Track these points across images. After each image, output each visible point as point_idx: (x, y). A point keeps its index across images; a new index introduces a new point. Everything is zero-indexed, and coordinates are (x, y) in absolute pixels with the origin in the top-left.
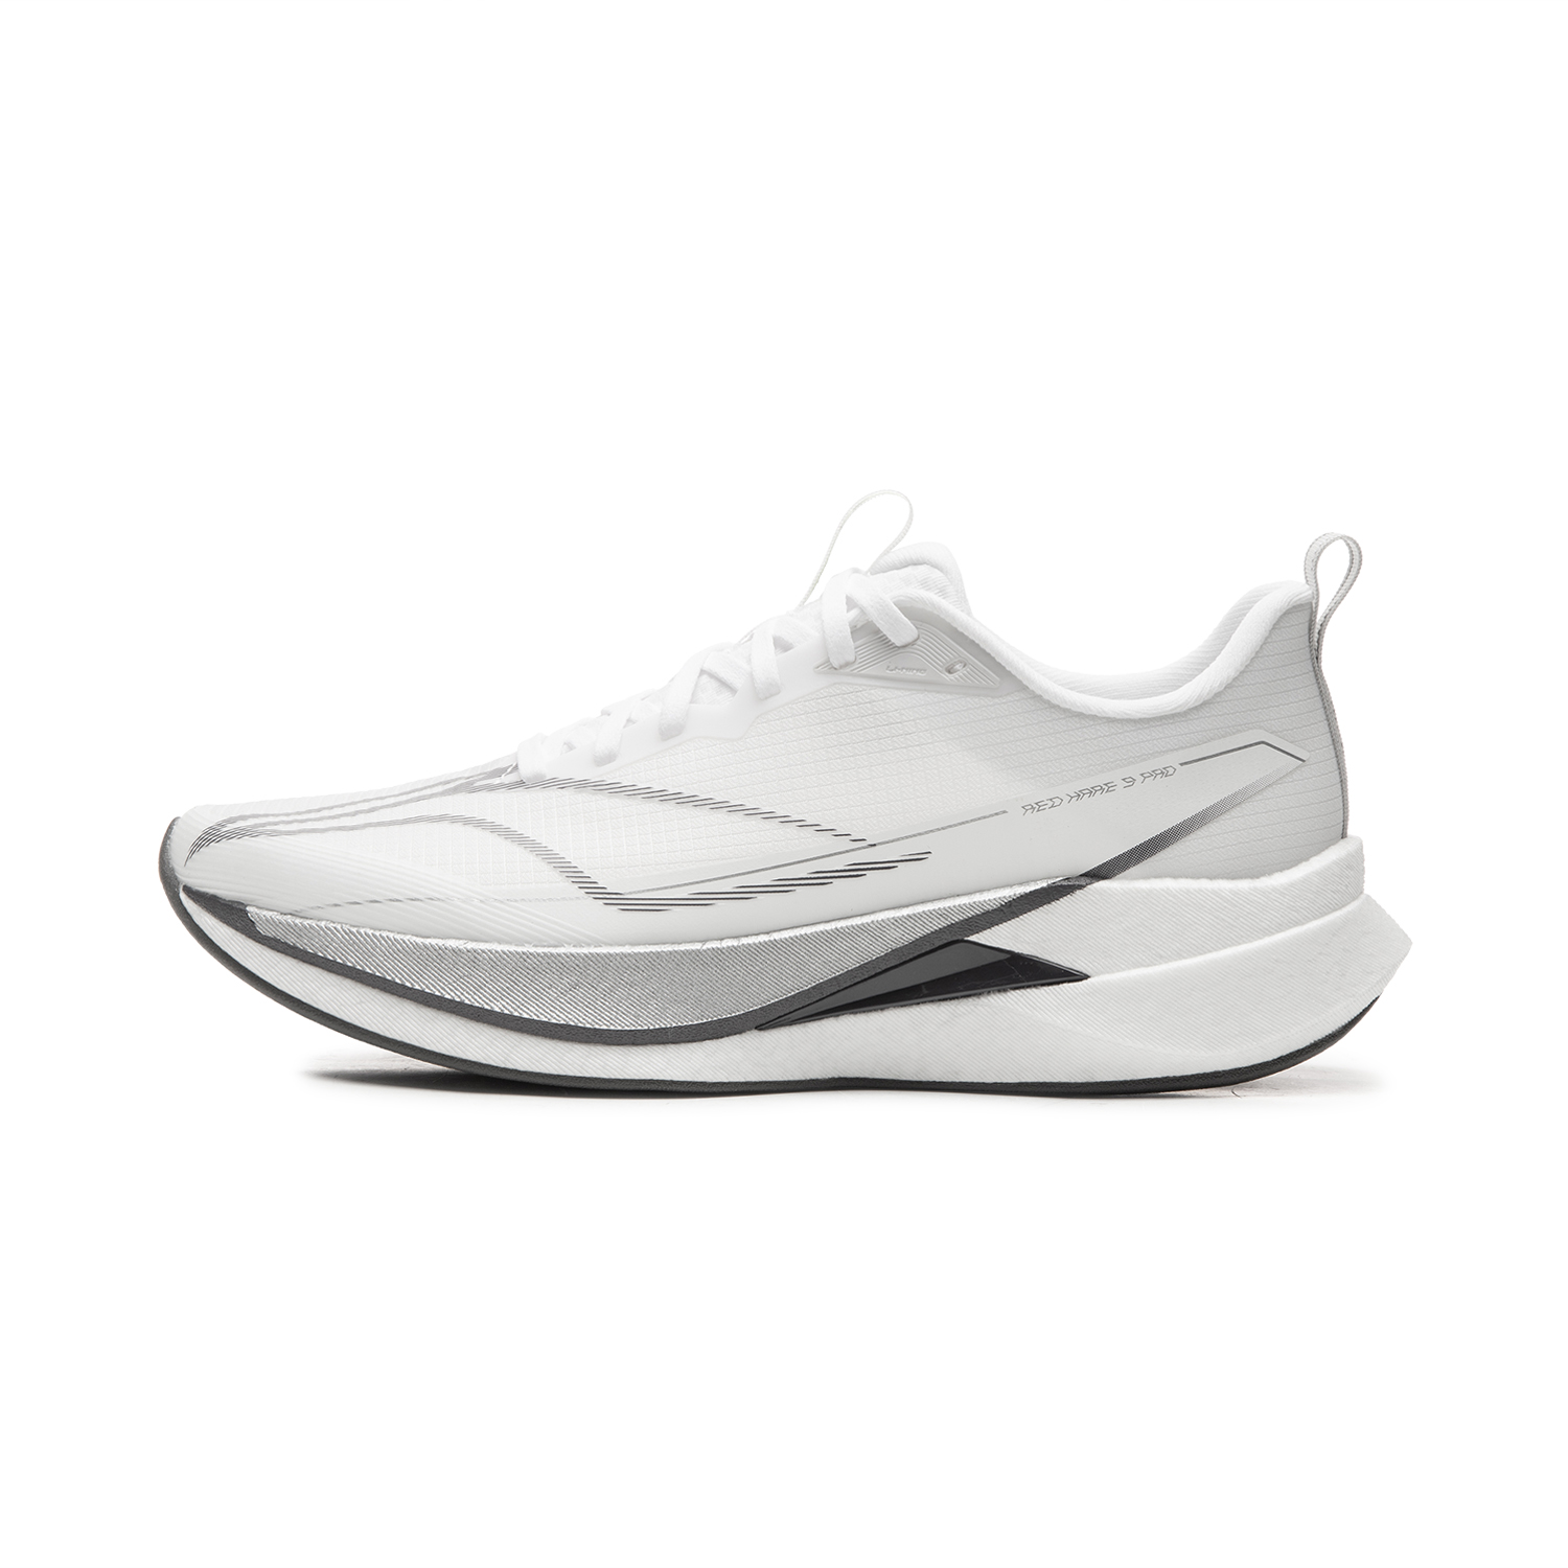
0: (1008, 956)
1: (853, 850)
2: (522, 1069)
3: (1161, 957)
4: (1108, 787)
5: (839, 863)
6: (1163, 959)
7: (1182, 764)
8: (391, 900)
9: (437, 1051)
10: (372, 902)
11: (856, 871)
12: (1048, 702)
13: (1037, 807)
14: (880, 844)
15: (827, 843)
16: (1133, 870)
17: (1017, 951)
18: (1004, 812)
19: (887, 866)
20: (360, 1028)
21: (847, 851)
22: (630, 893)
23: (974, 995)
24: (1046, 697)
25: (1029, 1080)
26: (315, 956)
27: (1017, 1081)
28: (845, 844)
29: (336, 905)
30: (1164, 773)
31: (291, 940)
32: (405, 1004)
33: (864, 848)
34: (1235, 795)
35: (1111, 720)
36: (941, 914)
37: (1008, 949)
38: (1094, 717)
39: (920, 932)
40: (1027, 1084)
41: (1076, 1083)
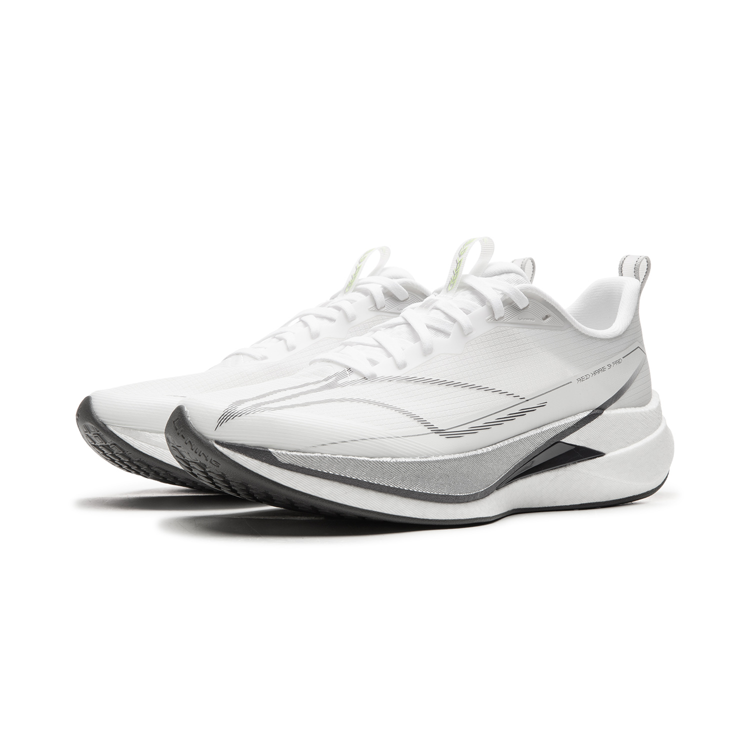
0: (574, 447)
1: (521, 403)
2: (430, 519)
3: (628, 443)
4: (603, 369)
5: (516, 410)
6: (629, 444)
7: (623, 358)
8: (352, 441)
9: (391, 513)
10: (342, 442)
11: (522, 413)
12: (580, 332)
13: (581, 379)
14: (530, 399)
15: (511, 401)
16: (613, 405)
17: (577, 445)
18: (571, 382)
19: (532, 410)
20: (348, 506)
21: (519, 404)
22: (447, 429)
23: (564, 466)
24: (580, 330)
25: (585, 503)
26: (316, 471)
27: (580, 503)
28: (518, 400)
29: (323, 445)
30: (618, 362)
31: (301, 464)
32: (369, 492)
33: (524, 402)
34: (636, 371)
35: (601, 339)
36: (554, 429)
37: (574, 444)
38: (596, 338)
39: (547, 439)
40: (584, 504)
41: (603, 502)
